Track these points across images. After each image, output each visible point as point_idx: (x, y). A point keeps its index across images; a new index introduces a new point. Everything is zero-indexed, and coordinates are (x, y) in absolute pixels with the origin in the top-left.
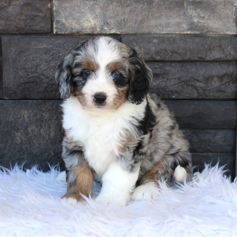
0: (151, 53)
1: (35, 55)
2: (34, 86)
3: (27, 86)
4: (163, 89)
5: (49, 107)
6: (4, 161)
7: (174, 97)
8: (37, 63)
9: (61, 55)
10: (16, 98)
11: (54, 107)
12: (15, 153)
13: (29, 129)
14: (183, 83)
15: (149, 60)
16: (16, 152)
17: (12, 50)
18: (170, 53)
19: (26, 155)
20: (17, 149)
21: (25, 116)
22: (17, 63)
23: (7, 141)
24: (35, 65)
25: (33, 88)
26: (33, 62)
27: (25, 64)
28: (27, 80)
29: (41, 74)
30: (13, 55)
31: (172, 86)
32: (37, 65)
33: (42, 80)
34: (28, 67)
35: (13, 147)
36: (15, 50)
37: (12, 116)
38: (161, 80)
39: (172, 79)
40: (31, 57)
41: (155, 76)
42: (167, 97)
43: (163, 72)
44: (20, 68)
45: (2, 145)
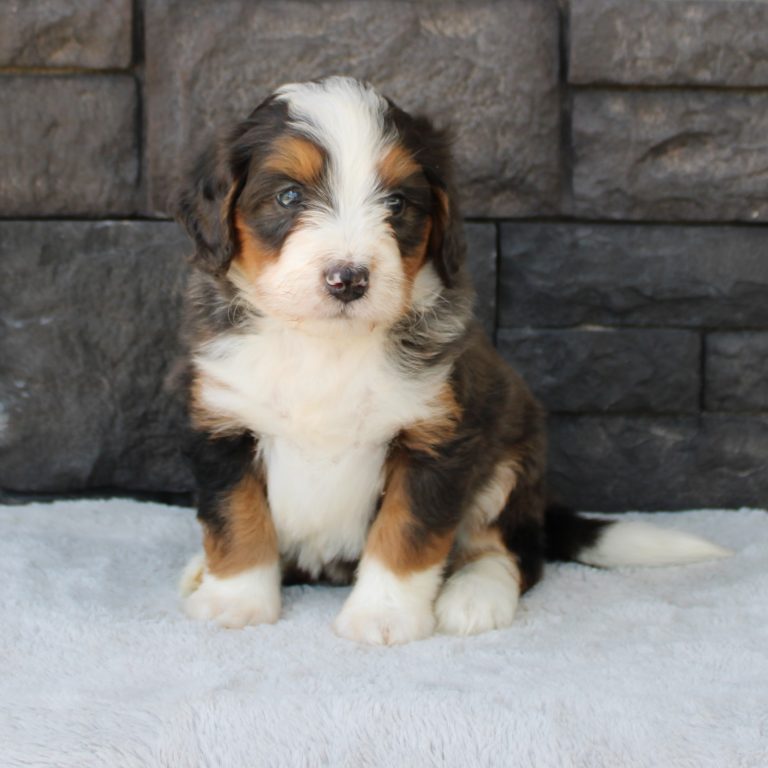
0: (678, 59)
4: (717, 187)
6: (151, 437)
7: (755, 215)
9: (354, 62)
15: (671, 82)
17: (180, 46)
18: (747, 60)
22: (201, 92)
26: (257, 89)
27: (228, 97)
30: (186, 61)
31: (750, 175)
34: (236, 106)
36: (192, 44)
38: (711, 156)
39: (751, 151)
40: (250, 71)
41: (689, 139)
42: (732, 214)
43: (721, 126)
44: (209, 110)
45: (144, 381)
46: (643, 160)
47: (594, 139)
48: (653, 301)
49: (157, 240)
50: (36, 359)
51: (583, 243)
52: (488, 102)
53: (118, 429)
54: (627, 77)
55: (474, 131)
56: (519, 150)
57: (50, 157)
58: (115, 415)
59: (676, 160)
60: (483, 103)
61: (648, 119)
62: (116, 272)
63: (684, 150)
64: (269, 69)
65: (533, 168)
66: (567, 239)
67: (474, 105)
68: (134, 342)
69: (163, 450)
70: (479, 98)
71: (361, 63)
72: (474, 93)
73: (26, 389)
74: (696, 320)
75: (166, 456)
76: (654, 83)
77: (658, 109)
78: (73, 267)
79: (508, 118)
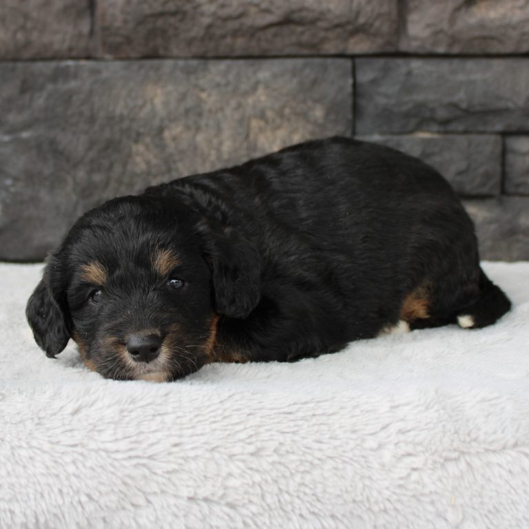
2: (178, 25)
3: (160, 23)
4: (514, 28)
5: (218, 79)
10: (132, 54)
11: (231, 77)
13: (167, 134)
21: (155, 101)
23: (111, 166)
25: (176, 29)
28: (160, 9)
33: (199, 6)
35: (126, 181)
37: (122, 103)
38: (509, 5)
45: (97, 178)
46: (458, 9)
48: (468, 113)
49: (105, 74)
50: (19, 163)
51: (416, 72)
56: (369, 2)
57: (26, 17)
59: (483, 10)
62: (75, 98)
63: (488, 3)
65: (379, 16)
66: (404, 70)
68: (89, 149)
73: (13, 185)
74: (499, 127)
78: (44, 94)
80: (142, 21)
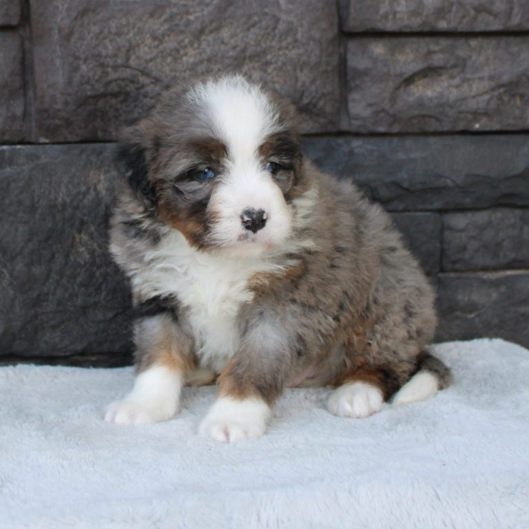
0: (425, 13)
1: (124, 21)
2: (119, 106)
3: (101, 104)
4: (451, 107)
6: (43, 313)
7: (477, 126)
8: (129, 41)
9: (191, 18)
10: (70, 138)
12: (74, 289)
14: (502, 90)
15: (420, 29)
16: (76, 287)
17: (57, 8)
18: (472, 13)
19: (104, 293)
20: (79, 279)
21: (98, 187)
22: (76, 43)
23: (53, 257)
24: (124, 46)
25: (117, 110)
26: (119, 40)
27: (97, 46)
28: (102, 90)
29: (140, 71)
30: (62, 19)
31: (474, 97)
32: (130, 47)
33: (143, 87)
34: (104, 53)
35: (68, 273)
36: (66, 6)
37: (63, 189)
38: (445, 84)
39: (473, 80)
40: (113, 25)
41: (430, 72)
42: (461, 126)
43: (452, 62)
44: (83, 57)
45: (37, 270)
46: (398, 88)
47: (365, 73)
48: (409, 192)
49: (43, 160)
51: (356, 151)
52: (290, 47)
53: (17, 309)
54: (390, 26)
55: (281, 69)
56: (313, 82)
58: (15, 298)
59: (420, 88)
60: (287, 48)
61: (401, 58)
62: (13, 185)
63: (425, 80)
64: (128, 24)
65: (323, 95)
66: (346, 149)
67: (280, 49)
68: (29, 240)
69: (52, 323)
70: (284, 44)
71: (197, 18)
72: (280, 40)
74: (437, 205)
75: (54, 327)
76: (408, 30)
77: (408, 50)
79: (305, 58)
80: (83, 102)
